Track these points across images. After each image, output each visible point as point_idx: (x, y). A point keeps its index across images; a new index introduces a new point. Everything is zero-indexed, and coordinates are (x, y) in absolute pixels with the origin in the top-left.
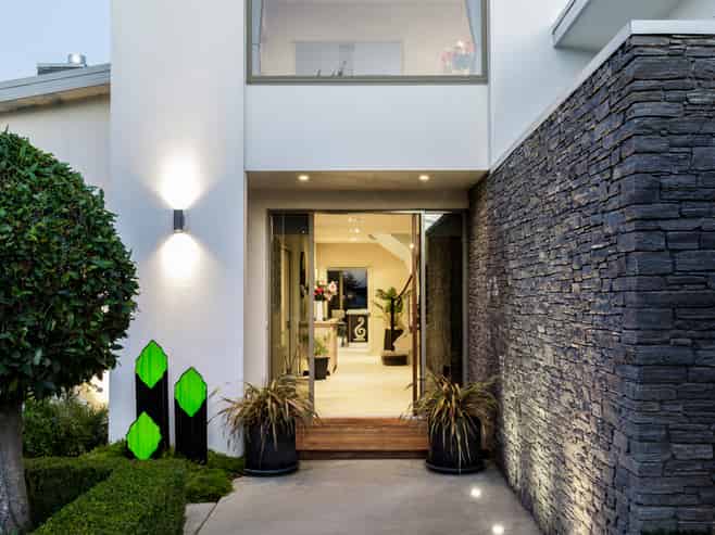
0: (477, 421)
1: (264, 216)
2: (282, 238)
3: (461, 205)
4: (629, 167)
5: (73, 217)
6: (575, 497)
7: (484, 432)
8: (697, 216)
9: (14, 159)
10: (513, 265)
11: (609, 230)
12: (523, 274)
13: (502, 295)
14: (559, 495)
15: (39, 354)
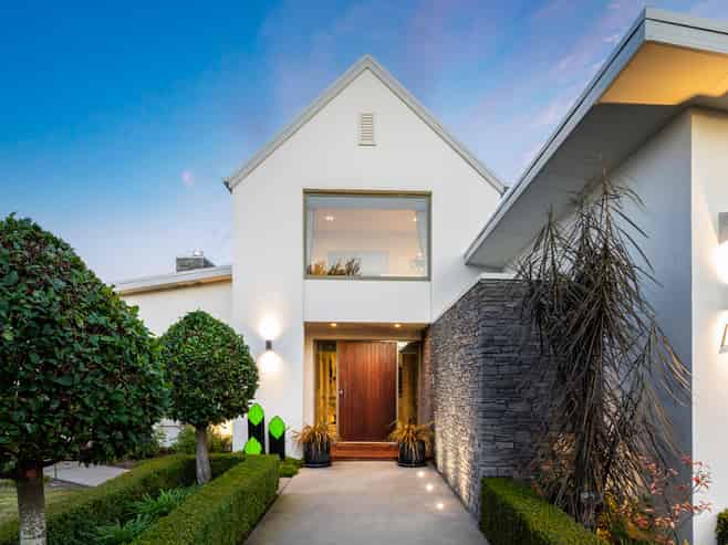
0: (423, 443)
1: (312, 343)
2: (321, 353)
3: (418, 338)
4: (480, 332)
5: (233, 348)
6: (462, 469)
7: (427, 448)
8: (508, 352)
9: (205, 323)
10: (440, 369)
11: (474, 356)
12: (444, 374)
13: (436, 383)
14: (457, 470)
15: (219, 405)
